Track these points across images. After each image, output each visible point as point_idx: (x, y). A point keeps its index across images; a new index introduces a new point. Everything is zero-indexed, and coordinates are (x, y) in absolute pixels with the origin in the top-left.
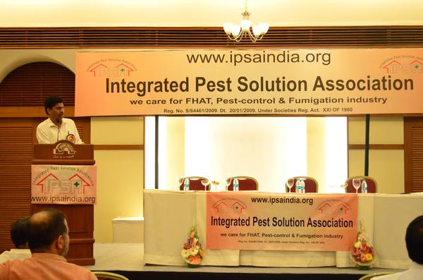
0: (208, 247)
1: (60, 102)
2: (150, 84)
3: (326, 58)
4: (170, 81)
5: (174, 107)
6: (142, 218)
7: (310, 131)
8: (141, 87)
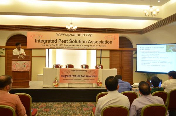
0: (60, 83)
1: (20, 44)
2: (47, 40)
3: (91, 35)
4: (52, 40)
5: (53, 47)
6: (42, 75)
7: (87, 53)
8: (44, 41)
